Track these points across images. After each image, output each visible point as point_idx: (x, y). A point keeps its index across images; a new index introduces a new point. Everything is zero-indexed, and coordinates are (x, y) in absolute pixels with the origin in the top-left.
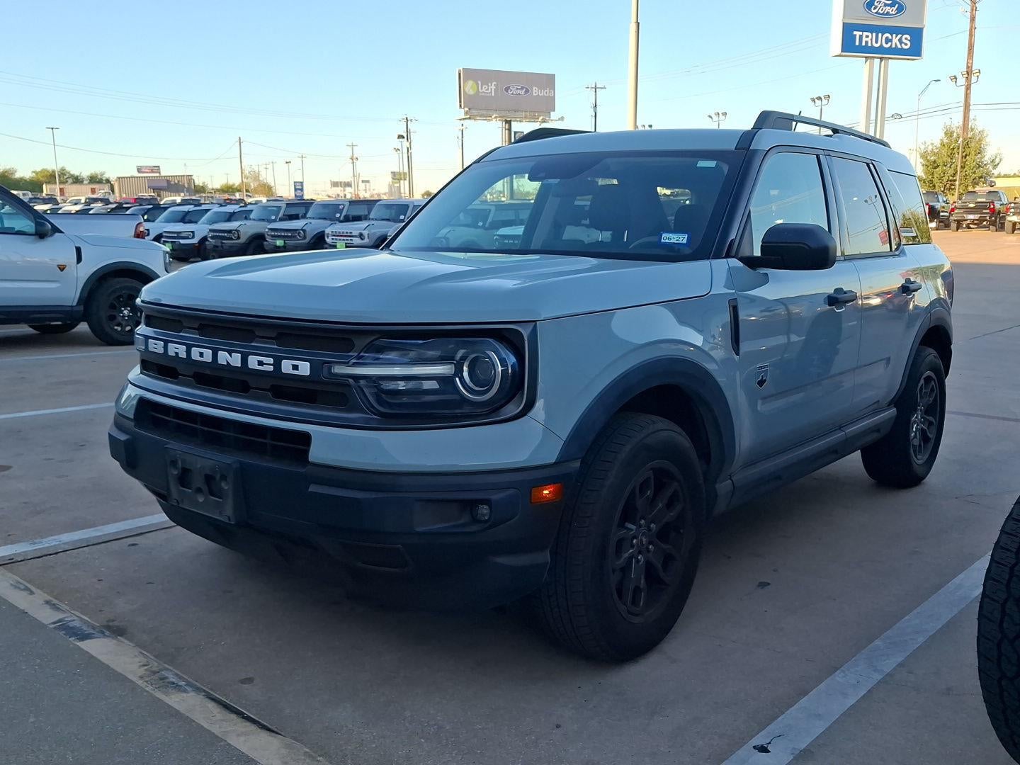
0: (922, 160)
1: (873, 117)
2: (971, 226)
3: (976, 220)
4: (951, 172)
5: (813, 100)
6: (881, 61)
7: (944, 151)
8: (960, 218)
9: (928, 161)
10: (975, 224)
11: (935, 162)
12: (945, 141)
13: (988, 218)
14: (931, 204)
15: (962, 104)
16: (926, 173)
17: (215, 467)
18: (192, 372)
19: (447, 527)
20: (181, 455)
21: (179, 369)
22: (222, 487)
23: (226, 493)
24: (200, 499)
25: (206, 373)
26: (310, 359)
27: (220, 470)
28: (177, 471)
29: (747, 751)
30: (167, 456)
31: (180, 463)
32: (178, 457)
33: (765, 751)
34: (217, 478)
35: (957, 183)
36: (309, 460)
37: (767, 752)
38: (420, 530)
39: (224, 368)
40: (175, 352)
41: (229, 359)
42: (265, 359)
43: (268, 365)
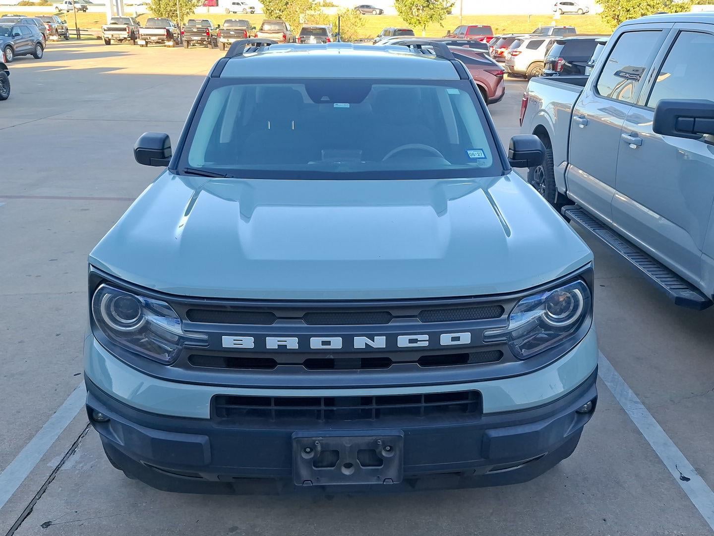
2: (196, 44)
3: (199, 40)
4: (171, 4)
8: (188, 39)
10: (199, 43)
13: (206, 39)
14: (167, 28)
16: (155, 3)
17: (376, 442)
18: (303, 359)
19: (573, 427)
20: (322, 440)
21: (278, 359)
22: (384, 456)
23: (390, 460)
24: (346, 472)
25: (326, 358)
26: (471, 329)
27: (383, 442)
28: (312, 455)
29: (683, 484)
30: (294, 445)
31: (319, 448)
32: (317, 443)
33: (688, 479)
34: (377, 451)
35: (178, 12)
36: (484, 412)
37: (689, 479)
38: (565, 436)
39: (360, 351)
40: (278, 345)
41: (370, 342)
42: (419, 337)
43: (423, 341)
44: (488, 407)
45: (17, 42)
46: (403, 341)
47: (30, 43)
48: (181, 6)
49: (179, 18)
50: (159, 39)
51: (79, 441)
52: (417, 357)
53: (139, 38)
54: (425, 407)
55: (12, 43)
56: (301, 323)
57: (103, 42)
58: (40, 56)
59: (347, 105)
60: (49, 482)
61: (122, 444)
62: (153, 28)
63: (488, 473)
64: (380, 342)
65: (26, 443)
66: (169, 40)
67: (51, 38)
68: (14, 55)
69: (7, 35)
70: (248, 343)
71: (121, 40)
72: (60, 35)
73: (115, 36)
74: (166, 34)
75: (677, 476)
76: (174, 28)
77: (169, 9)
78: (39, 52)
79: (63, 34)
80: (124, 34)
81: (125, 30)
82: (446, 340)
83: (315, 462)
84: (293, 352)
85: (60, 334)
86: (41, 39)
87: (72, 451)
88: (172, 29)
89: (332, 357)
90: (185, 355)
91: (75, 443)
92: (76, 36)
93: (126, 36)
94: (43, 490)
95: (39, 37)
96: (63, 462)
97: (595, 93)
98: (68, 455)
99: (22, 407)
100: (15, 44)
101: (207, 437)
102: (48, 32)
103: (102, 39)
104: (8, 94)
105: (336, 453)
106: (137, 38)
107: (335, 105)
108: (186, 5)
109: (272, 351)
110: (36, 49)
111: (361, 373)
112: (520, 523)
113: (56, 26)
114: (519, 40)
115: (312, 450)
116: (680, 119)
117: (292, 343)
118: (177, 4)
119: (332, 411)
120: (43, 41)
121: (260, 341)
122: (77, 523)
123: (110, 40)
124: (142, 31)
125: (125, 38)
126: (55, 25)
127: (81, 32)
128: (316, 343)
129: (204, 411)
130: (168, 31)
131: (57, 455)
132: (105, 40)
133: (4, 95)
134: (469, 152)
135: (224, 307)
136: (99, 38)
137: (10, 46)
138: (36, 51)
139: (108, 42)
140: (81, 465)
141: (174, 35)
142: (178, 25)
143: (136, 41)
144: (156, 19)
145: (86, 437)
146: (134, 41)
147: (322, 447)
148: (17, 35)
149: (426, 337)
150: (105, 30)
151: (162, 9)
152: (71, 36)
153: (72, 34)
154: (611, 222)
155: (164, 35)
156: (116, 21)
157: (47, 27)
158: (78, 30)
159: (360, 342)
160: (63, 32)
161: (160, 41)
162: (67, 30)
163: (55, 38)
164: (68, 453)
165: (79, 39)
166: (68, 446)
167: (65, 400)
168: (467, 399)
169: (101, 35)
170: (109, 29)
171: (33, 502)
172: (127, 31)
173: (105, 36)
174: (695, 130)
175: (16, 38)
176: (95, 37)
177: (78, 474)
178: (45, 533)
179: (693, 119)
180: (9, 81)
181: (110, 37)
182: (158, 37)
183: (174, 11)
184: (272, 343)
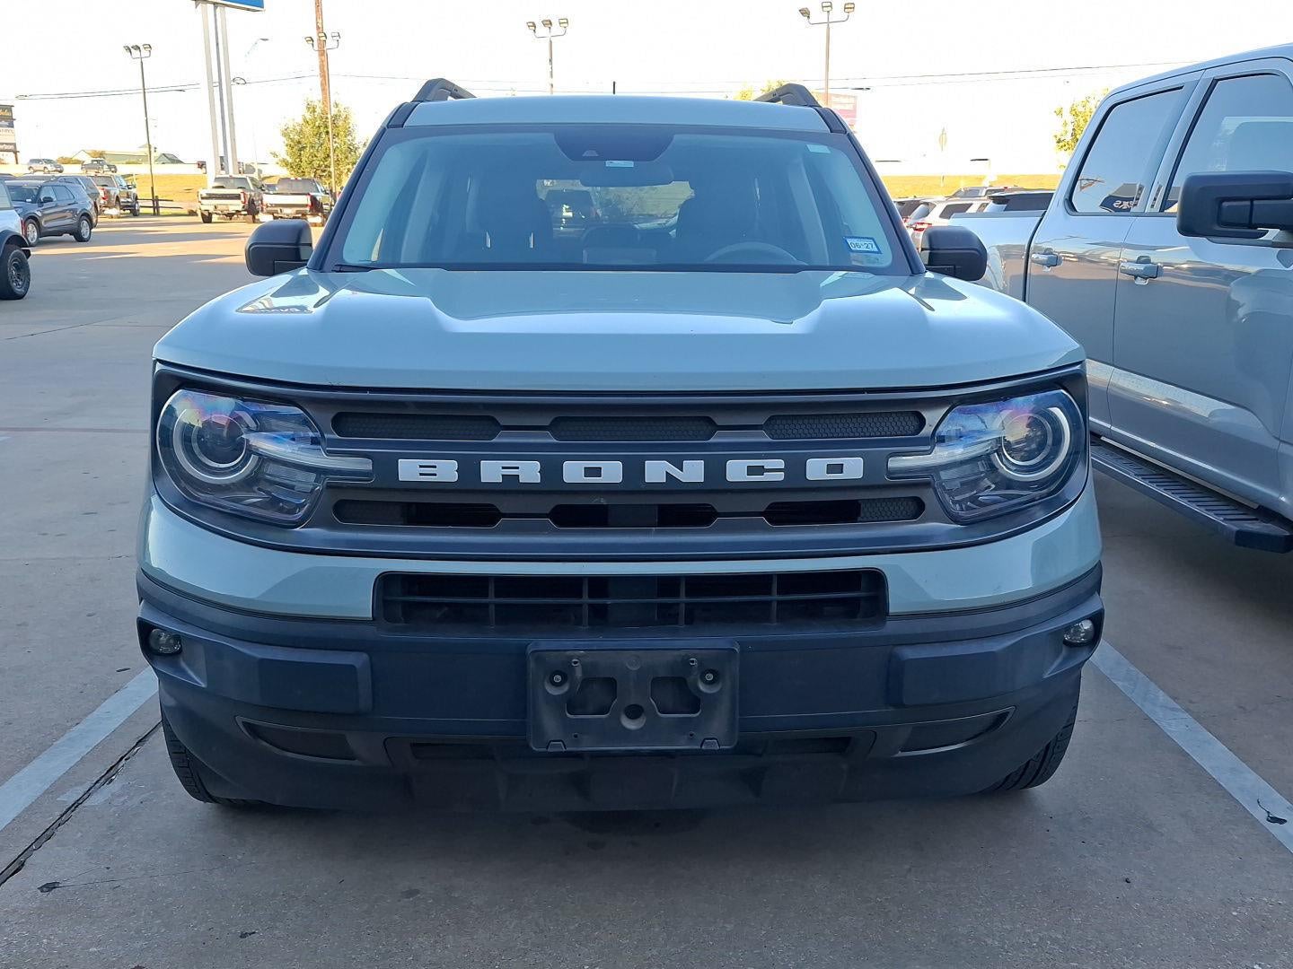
0: (284, 139)
1: (216, 78)
4: (321, 155)
5: (128, 49)
6: (215, 8)
7: (308, 130)
9: (292, 141)
11: (299, 142)
12: (308, 116)
14: (312, 194)
15: (317, 71)
16: (292, 155)
17: (686, 662)
18: (548, 504)
19: (1061, 664)
20: (583, 656)
21: (504, 505)
22: (701, 691)
23: (713, 699)
24: (630, 725)
25: (593, 503)
26: (864, 452)
27: (700, 663)
28: (566, 688)
29: (1275, 828)
30: (532, 665)
31: (579, 674)
32: (576, 663)
33: (1282, 821)
34: (690, 680)
35: (332, 169)
36: (892, 610)
37: (1285, 821)
38: (1046, 676)
39: (655, 489)
40: (503, 475)
41: (675, 472)
42: (768, 464)
43: (774, 470)
44: (898, 600)
45: (46, 212)
46: (737, 471)
47: (69, 214)
48: (337, 162)
49: (333, 180)
50: (297, 212)
51: (121, 764)
52: (763, 503)
53: (262, 210)
54: (779, 602)
55: (39, 214)
56: (546, 436)
57: (200, 219)
58: (85, 237)
59: (630, 164)
60: (60, 822)
61: (203, 685)
62: (287, 194)
63: (900, 754)
64: (693, 472)
65: (19, 769)
66: (313, 215)
67: (108, 211)
68: (40, 235)
69: (30, 200)
70: (447, 471)
71: (230, 215)
72: (123, 208)
73: (219, 208)
74: (310, 203)
75: (1260, 816)
76: (323, 195)
77: (316, 163)
78: (85, 230)
79: (129, 206)
80: (237, 205)
81: (237, 197)
82: (816, 469)
83: (572, 704)
84: (530, 490)
85: (94, 614)
86: (90, 208)
87: (108, 777)
88: (320, 196)
89: (603, 501)
90: (330, 500)
91: (111, 768)
92: (151, 211)
93: (240, 208)
94: (47, 835)
95: (87, 205)
96: (88, 793)
97: (1069, 211)
98: (98, 785)
99: (17, 717)
100: (44, 215)
101: (365, 656)
102: (102, 201)
103: (197, 215)
104: (26, 289)
105: (611, 683)
106: (258, 212)
107: (608, 164)
108: (346, 158)
109: (492, 489)
110: (79, 226)
111: (658, 532)
112: (964, 885)
113: (118, 192)
114: (927, 204)
115: (565, 679)
116: (1225, 204)
117: (529, 472)
118: (331, 155)
119: (605, 606)
120: (93, 213)
121: (469, 469)
122: (107, 884)
123: (210, 214)
124: (269, 199)
125: (237, 211)
126: (115, 191)
127: (160, 204)
128: (573, 472)
129: (362, 605)
130: (314, 199)
131: (76, 785)
132: (202, 214)
133: (19, 290)
134: (849, 241)
135: (403, 404)
136: (192, 213)
137: (34, 219)
138: (79, 228)
139: (207, 219)
140: (122, 799)
141: (324, 206)
142: (331, 191)
143: (256, 217)
144: (293, 178)
145: (136, 758)
146: (254, 217)
147: (584, 672)
148: (48, 200)
149: (780, 463)
150: (202, 198)
151: (304, 164)
152: (142, 210)
153: (145, 207)
154: (1109, 426)
155: (307, 205)
156: (222, 182)
157: (102, 194)
158: (155, 200)
159: (656, 471)
160: (128, 202)
161: (300, 215)
162: (136, 199)
163: (115, 211)
164: (97, 782)
165: (156, 214)
166: (101, 770)
167: (97, 706)
168: (858, 588)
169: (196, 207)
170: (210, 197)
171: (27, 851)
172: (243, 199)
173: (203, 208)
174: (1253, 222)
175: (46, 205)
176: (185, 211)
177: (115, 812)
178: (46, 900)
179: (1248, 203)
180: (28, 267)
181: (211, 209)
182: (295, 209)
183: (326, 166)
184: (491, 471)
